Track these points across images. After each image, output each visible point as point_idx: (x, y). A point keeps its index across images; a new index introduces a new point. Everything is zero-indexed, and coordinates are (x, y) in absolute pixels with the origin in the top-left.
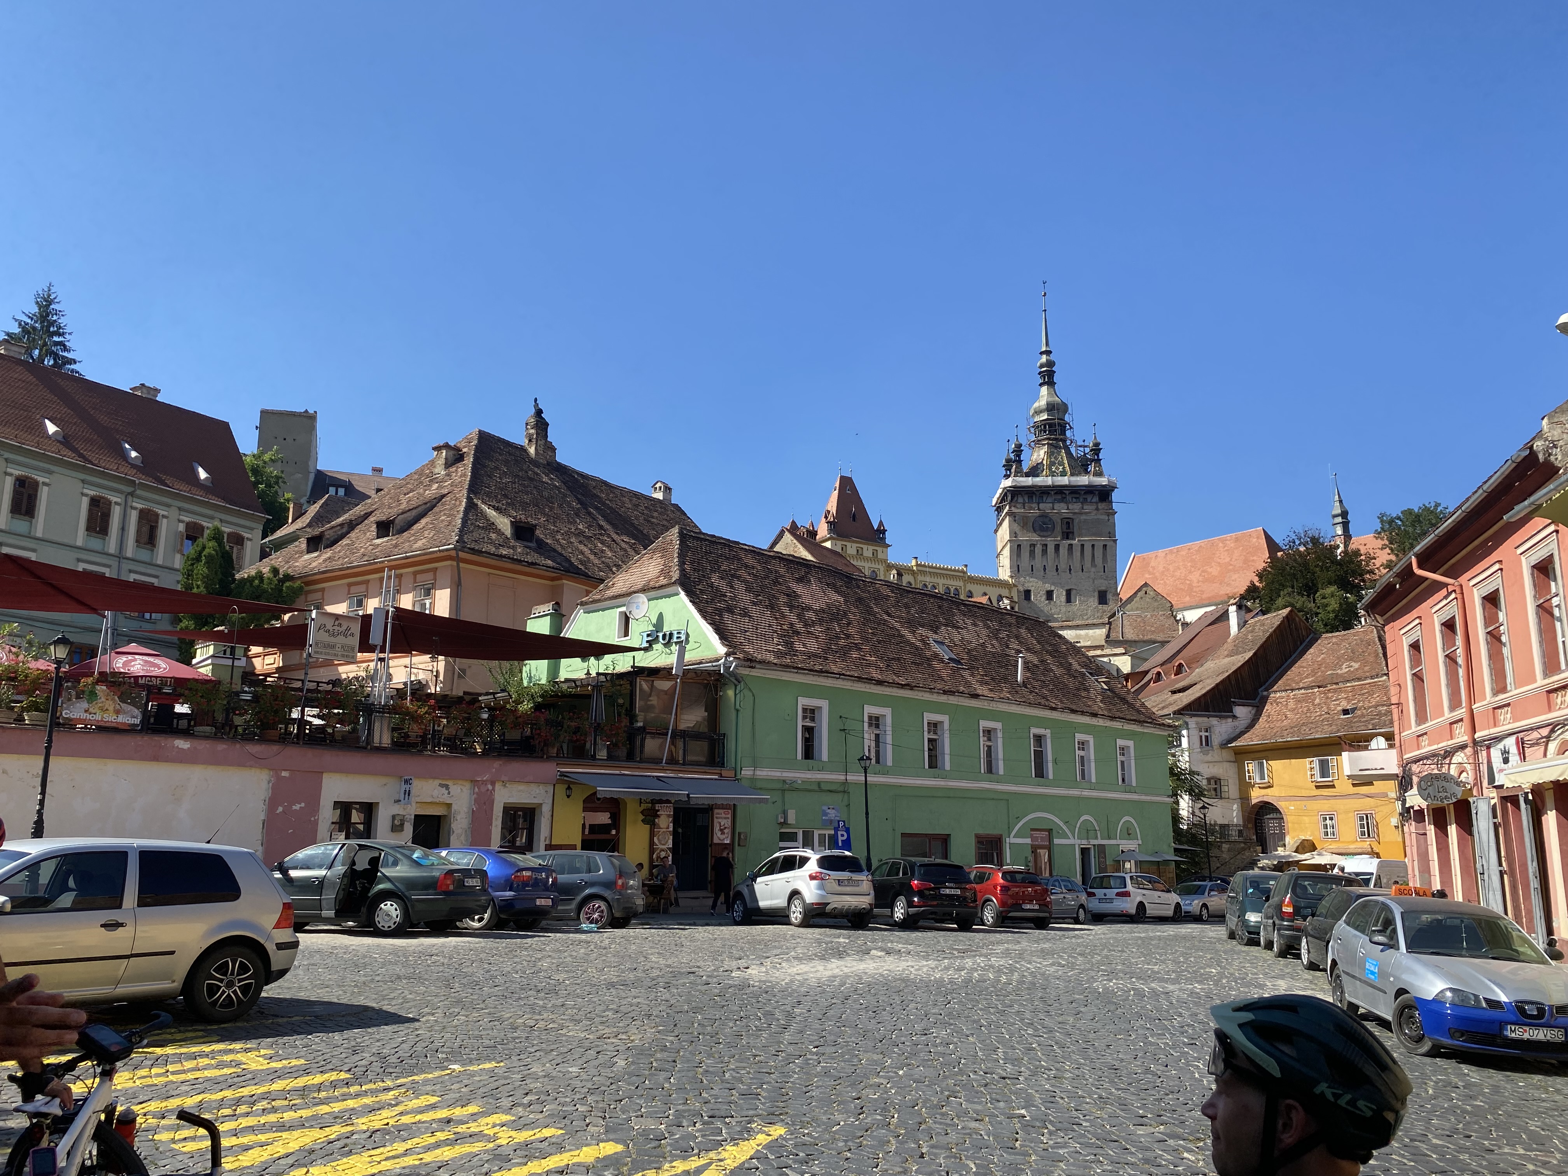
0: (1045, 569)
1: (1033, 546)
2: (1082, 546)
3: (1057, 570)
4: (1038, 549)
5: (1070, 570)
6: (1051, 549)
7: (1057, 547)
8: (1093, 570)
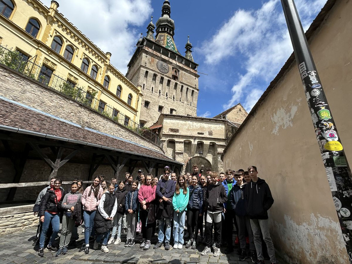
0: (160, 93)
1: (155, 76)
2: (182, 86)
3: (167, 95)
4: (158, 78)
5: (174, 98)
6: (165, 82)
7: (169, 81)
8: (185, 102)
